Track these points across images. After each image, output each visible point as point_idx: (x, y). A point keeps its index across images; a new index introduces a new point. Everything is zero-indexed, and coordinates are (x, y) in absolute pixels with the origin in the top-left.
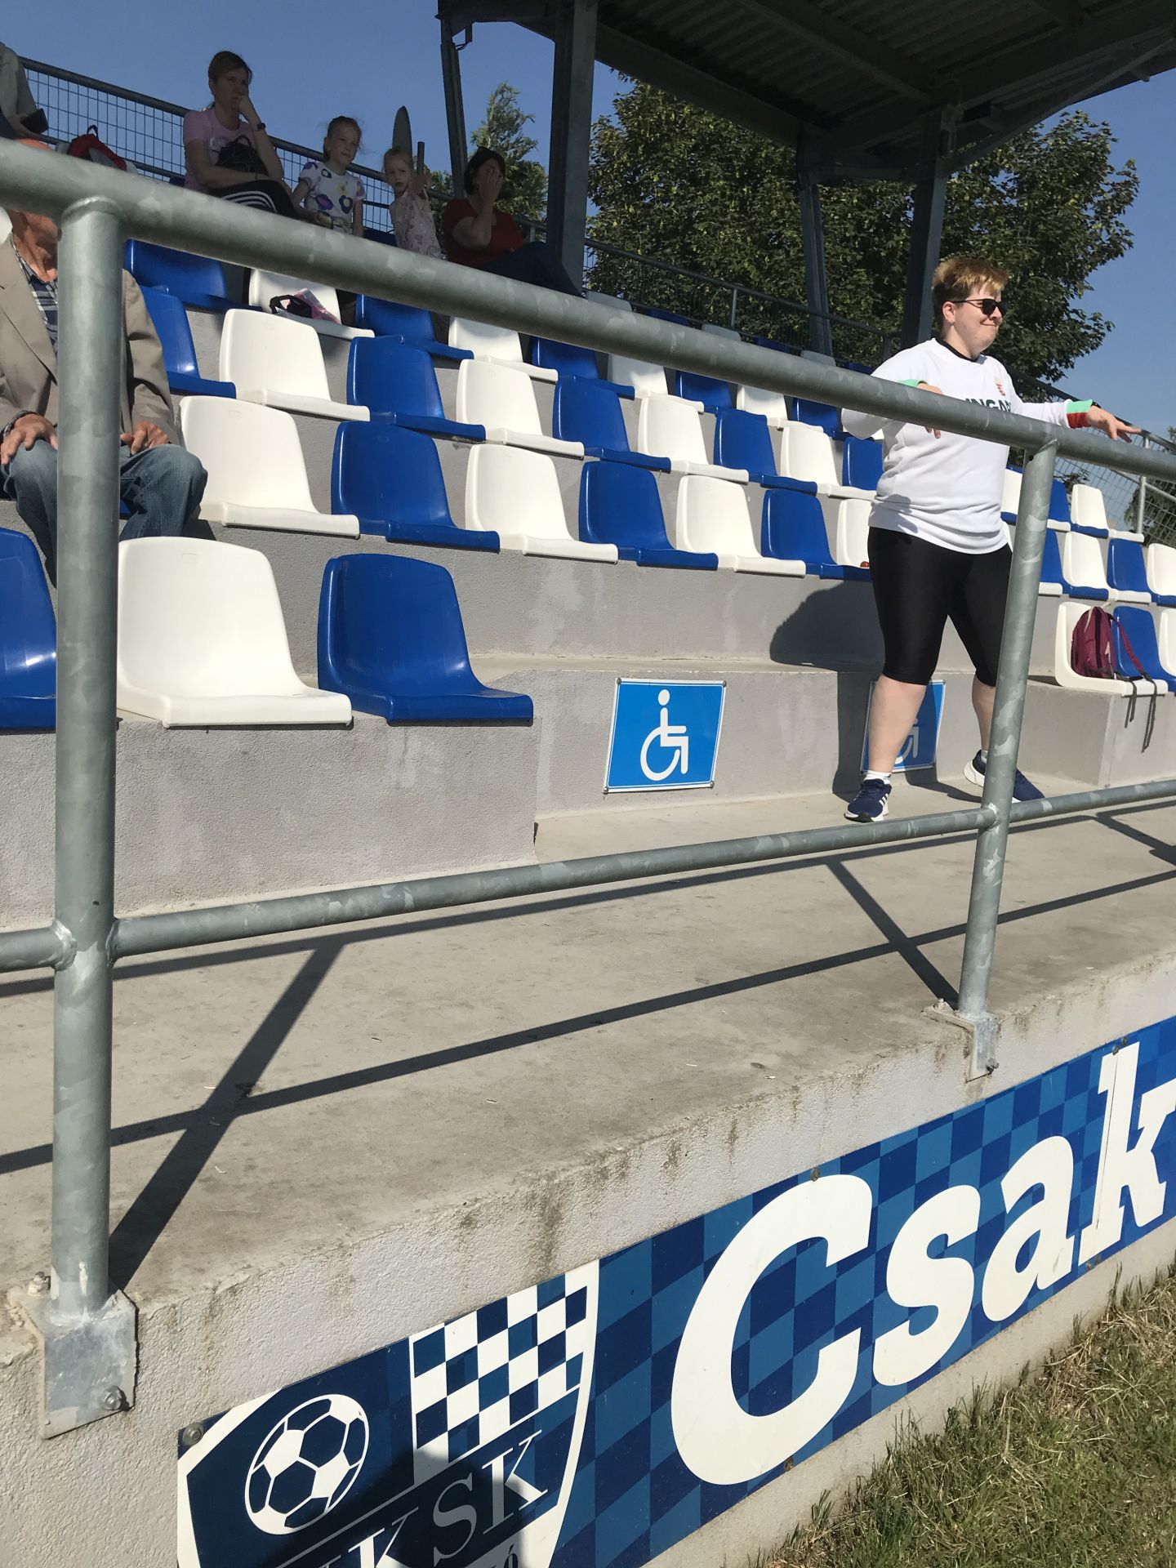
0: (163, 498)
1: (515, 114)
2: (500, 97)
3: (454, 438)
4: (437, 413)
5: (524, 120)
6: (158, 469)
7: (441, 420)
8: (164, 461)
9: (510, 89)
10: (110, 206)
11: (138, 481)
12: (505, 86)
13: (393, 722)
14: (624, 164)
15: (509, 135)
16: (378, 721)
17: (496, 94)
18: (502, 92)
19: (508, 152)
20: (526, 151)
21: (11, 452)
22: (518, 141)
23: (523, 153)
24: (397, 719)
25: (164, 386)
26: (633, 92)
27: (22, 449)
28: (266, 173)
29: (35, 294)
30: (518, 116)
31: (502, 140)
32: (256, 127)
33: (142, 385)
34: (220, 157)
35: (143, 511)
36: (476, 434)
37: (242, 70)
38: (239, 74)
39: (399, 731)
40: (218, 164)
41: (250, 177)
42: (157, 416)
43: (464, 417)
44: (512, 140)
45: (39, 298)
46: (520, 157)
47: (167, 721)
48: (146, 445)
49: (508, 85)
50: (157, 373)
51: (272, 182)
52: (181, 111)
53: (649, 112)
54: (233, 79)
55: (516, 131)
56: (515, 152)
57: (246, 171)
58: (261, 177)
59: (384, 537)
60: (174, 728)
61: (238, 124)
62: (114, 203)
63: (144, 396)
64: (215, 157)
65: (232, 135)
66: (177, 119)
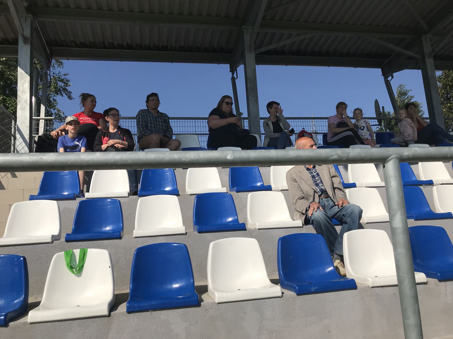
0: (352, 219)
1: (405, 91)
2: (400, 88)
3: (423, 185)
4: (414, 179)
5: (408, 91)
6: (349, 211)
7: (416, 181)
8: (350, 209)
9: (403, 85)
10: (397, 157)
11: (344, 215)
12: (401, 85)
13: (440, 281)
14: (443, 93)
15: (405, 97)
16: (436, 280)
17: (399, 88)
18: (400, 86)
19: (406, 101)
20: (411, 99)
21: (312, 213)
22: (408, 97)
23: (410, 100)
24: (441, 280)
25: (342, 188)
26: (442, 74)
27: (314, 212)
28: (349, 127)
29: (308, 172)
30: (407, 91)
31: (403, 98)
32: (347, 117)
33: (337, 189)
34: (337, 126)
35: (346, 223)
36: (430, 183)
37: (345, 105)
38: (344, 106)
39: (443, 283)
40: (337, 127)
41: (345, 129)
42: (343, 196)
43: (423, 178)
44: (406, 97)
45: (309, 173)
46: (410, 101)
47: (371, 285)
48: (343, 205)
49: (402, 84)
50: (340, 185)
51: (351, 128)
52: (327, 118)
53: (449, 77)
54: (342, 107)
55: (407, 95)
56: (408, 100)
57: (344, 127)
58: (348, 128)
59: (413, 219)
60: (373, 287)
61: (342, 118)
62: (397, 156)
63: (337, 191)
64: (336, 126)
65: (340, 121)
66: (326, 120)
